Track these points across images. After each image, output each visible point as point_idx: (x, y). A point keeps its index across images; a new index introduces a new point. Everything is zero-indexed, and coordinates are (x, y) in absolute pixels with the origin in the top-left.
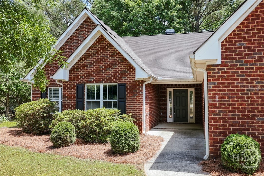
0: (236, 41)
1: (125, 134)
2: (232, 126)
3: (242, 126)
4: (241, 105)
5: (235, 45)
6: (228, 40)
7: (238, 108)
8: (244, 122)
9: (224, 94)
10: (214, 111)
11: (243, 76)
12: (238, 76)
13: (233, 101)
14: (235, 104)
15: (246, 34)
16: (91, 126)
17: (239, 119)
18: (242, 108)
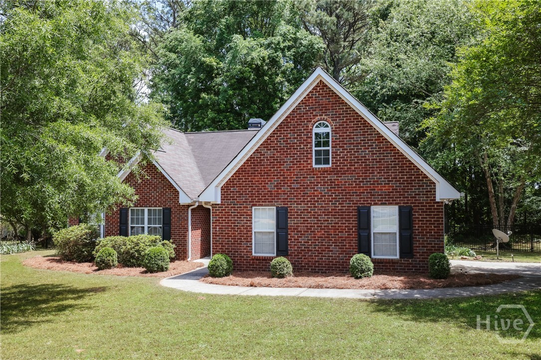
0: (231, 187)
1: (155, 257)
2: (227, 249)
3: (234, 249)
4: (233, 234)
5: (230, 189)
6: (225, 185)
7: (231, 236)
8: (235, 246)
9: (222, 226)
10: (216, 238)
12: (232, 212)
13: (228, 231)
14: (229, 233)
15: (238, 181)
16: (131, 251)
17: (232, 244)
18: (234, 236)
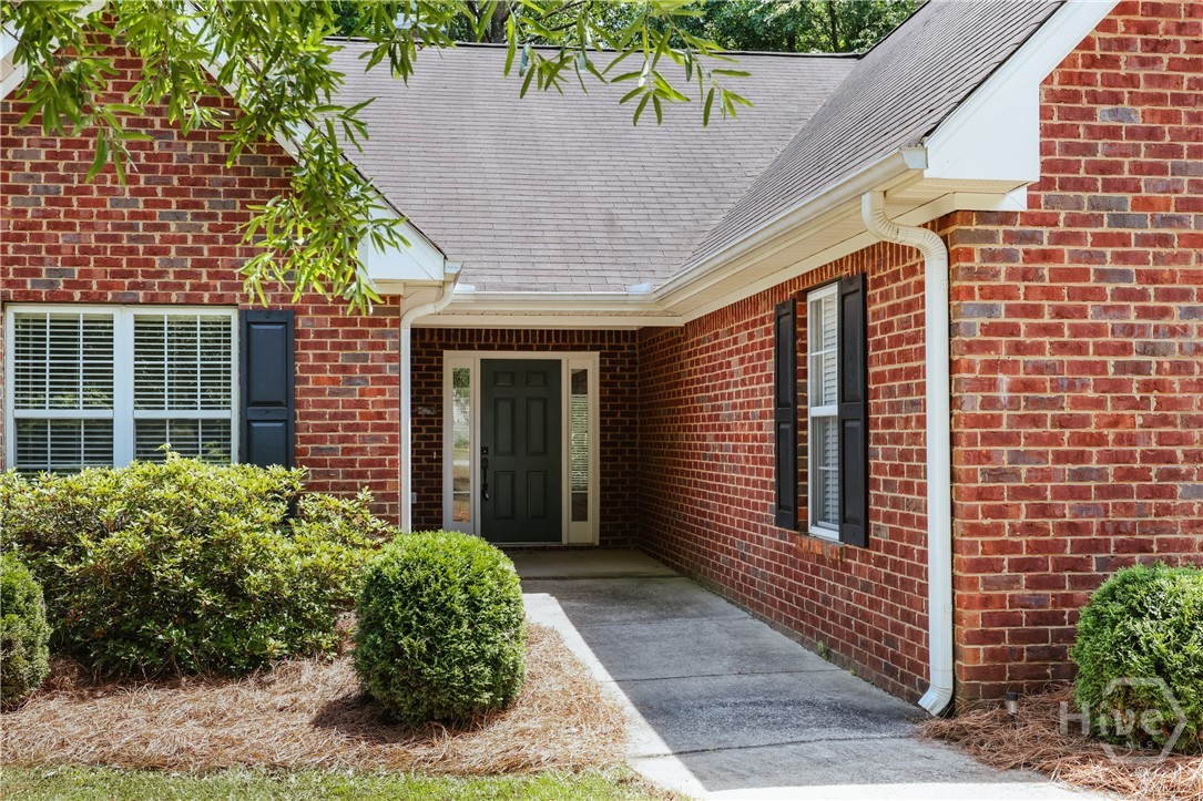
0: (1094, 98)
1: (474, 605)
2: (1072, 529)
3: (1118, 529)
4: (1115, 422)
5: (1090, 114)
6: (1056, 86)
7: (1099, 440)
8: (1128, 509)
9: (1039, 368)
10: (988, 457)
11: (1125, 276)
12: (1103, 275)
13: (1077, 403)
14: (1084, 421)
15: (1143, 63)
17: (1104, 492)
18: (1120, 440)
